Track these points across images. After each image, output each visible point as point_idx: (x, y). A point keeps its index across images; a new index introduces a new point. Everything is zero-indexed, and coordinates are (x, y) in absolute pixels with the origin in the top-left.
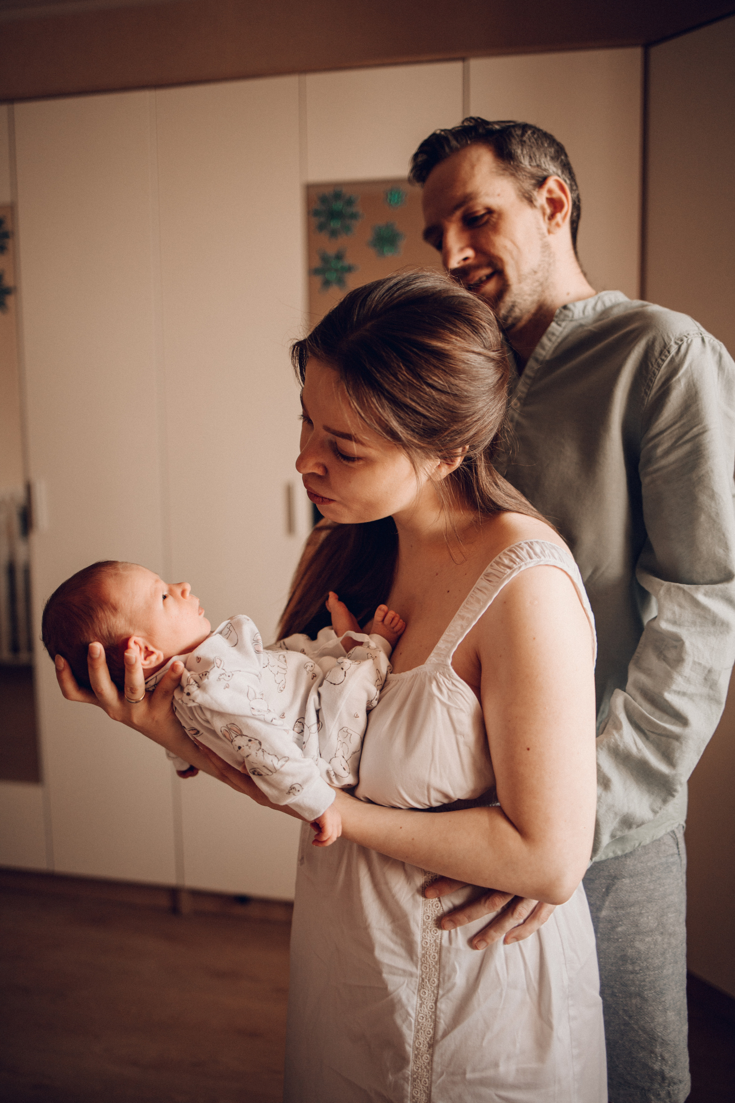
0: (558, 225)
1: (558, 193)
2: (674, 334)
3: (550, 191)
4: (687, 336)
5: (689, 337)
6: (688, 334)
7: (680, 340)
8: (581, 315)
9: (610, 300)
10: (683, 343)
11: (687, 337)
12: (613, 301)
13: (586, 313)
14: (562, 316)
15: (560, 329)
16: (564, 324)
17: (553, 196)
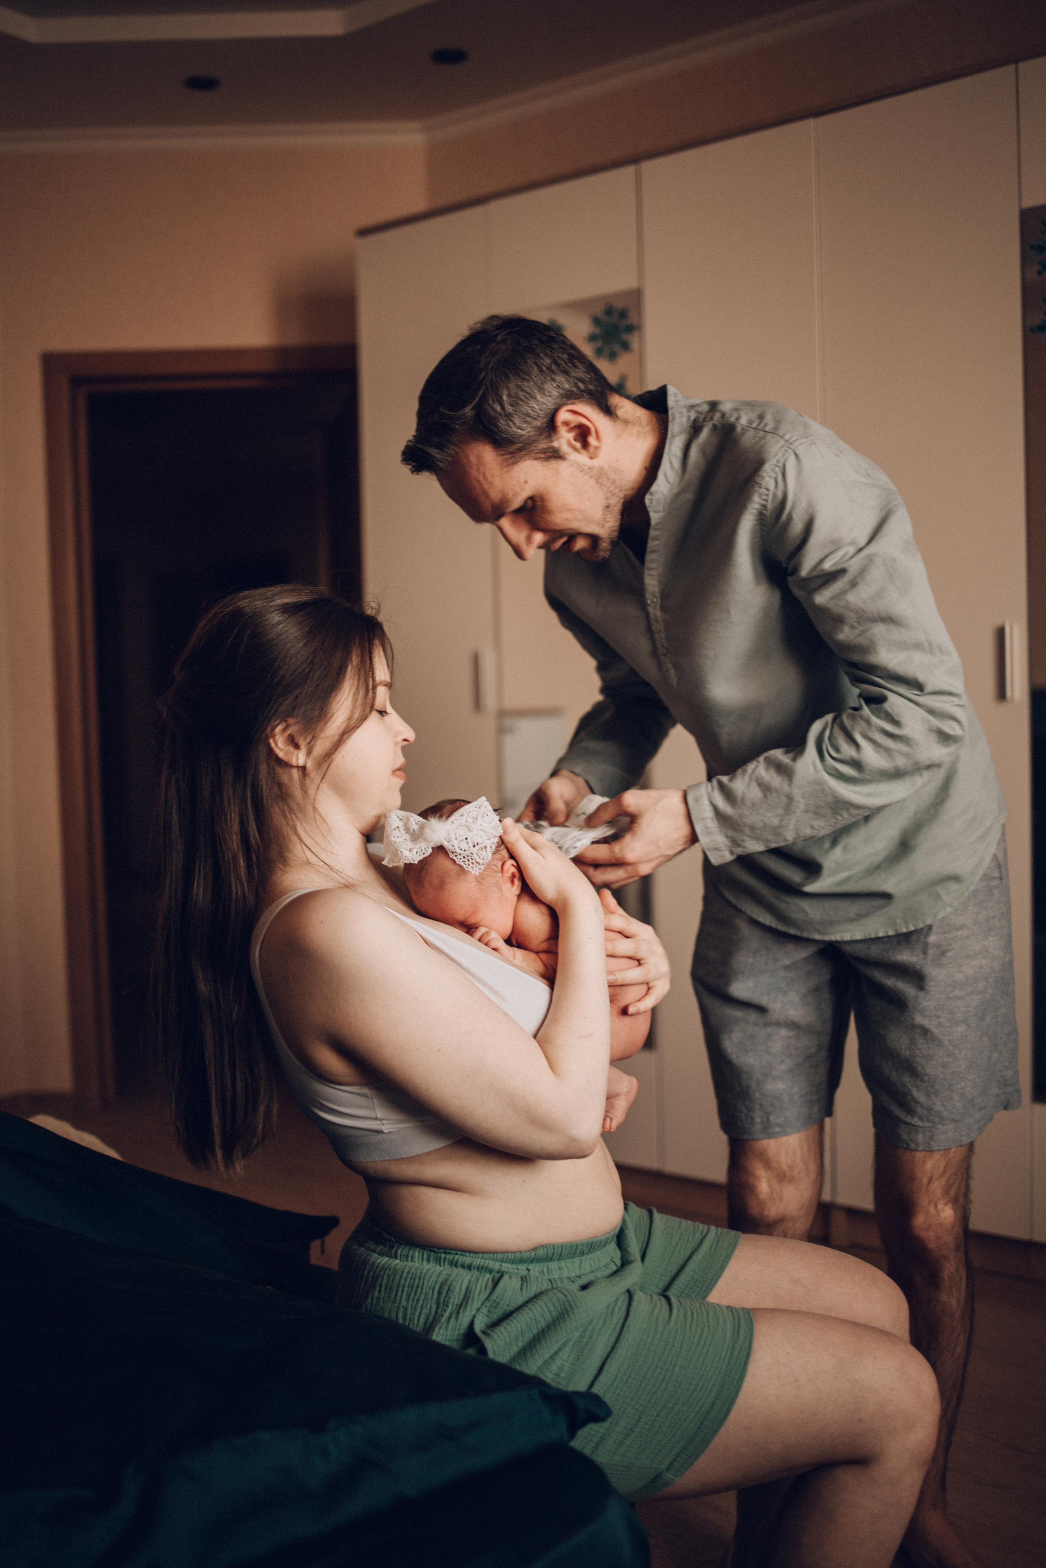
0: (596, 448)
14: (654, 502)
15: (661, 515)
16: (661, 508)
17: (572, 425)
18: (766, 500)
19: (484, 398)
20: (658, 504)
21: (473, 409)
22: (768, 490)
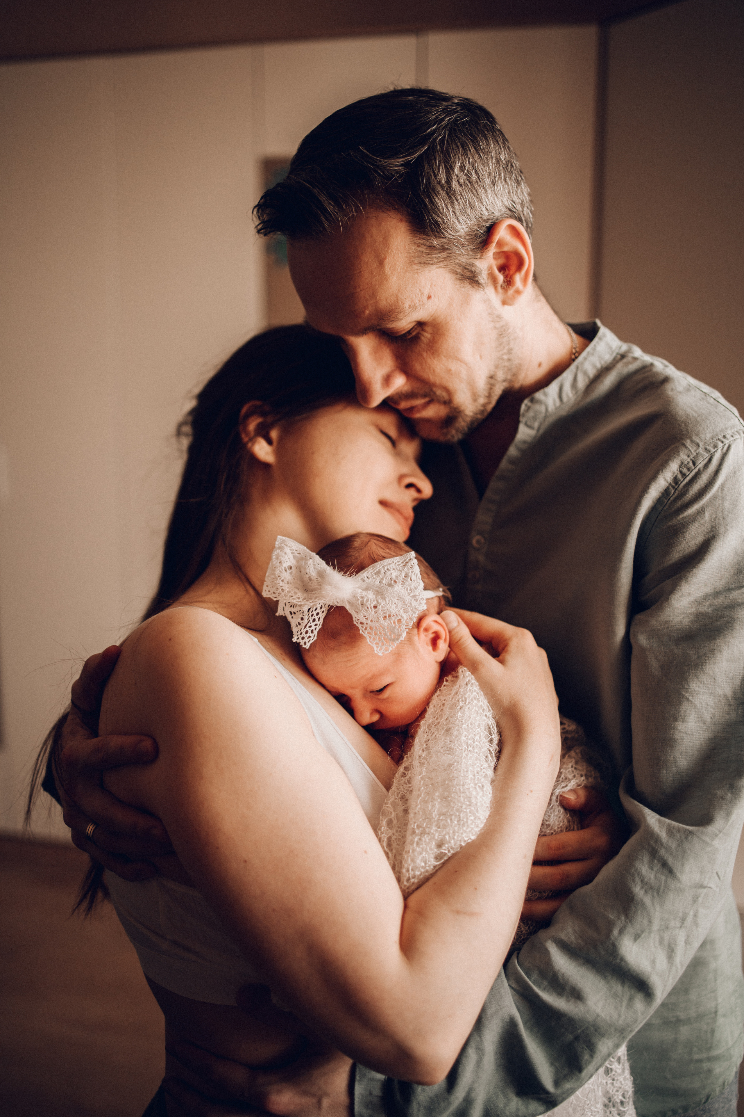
0: (518, 292)
1: (513, 243)
2: (703, 439)
3: (500, 244)
4: (723, 439)
5: (726, 441)
6: (724, 437)
7: (712, 445)
8: (558, 403)
9: (594, 366)
10: (716, 451)
11: (722, 442)
12: (599, 366)
13: (565, 399)
14: (531, 414)
15: (532, 433)
16: (536, 425)
17: (506, 249)
18: (684, 475)
19: (428, 157)
20: (535, 418)
21: (405, 165)
22: (694, 463)
